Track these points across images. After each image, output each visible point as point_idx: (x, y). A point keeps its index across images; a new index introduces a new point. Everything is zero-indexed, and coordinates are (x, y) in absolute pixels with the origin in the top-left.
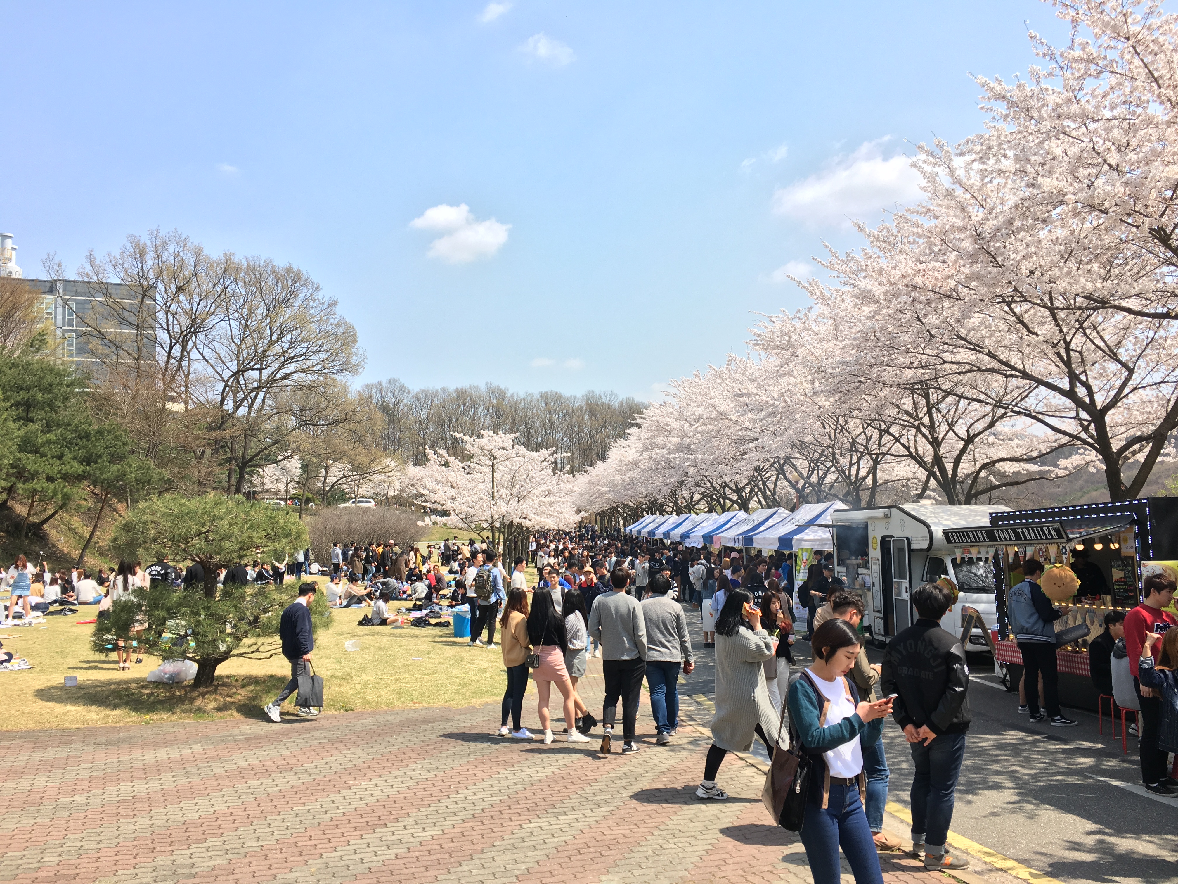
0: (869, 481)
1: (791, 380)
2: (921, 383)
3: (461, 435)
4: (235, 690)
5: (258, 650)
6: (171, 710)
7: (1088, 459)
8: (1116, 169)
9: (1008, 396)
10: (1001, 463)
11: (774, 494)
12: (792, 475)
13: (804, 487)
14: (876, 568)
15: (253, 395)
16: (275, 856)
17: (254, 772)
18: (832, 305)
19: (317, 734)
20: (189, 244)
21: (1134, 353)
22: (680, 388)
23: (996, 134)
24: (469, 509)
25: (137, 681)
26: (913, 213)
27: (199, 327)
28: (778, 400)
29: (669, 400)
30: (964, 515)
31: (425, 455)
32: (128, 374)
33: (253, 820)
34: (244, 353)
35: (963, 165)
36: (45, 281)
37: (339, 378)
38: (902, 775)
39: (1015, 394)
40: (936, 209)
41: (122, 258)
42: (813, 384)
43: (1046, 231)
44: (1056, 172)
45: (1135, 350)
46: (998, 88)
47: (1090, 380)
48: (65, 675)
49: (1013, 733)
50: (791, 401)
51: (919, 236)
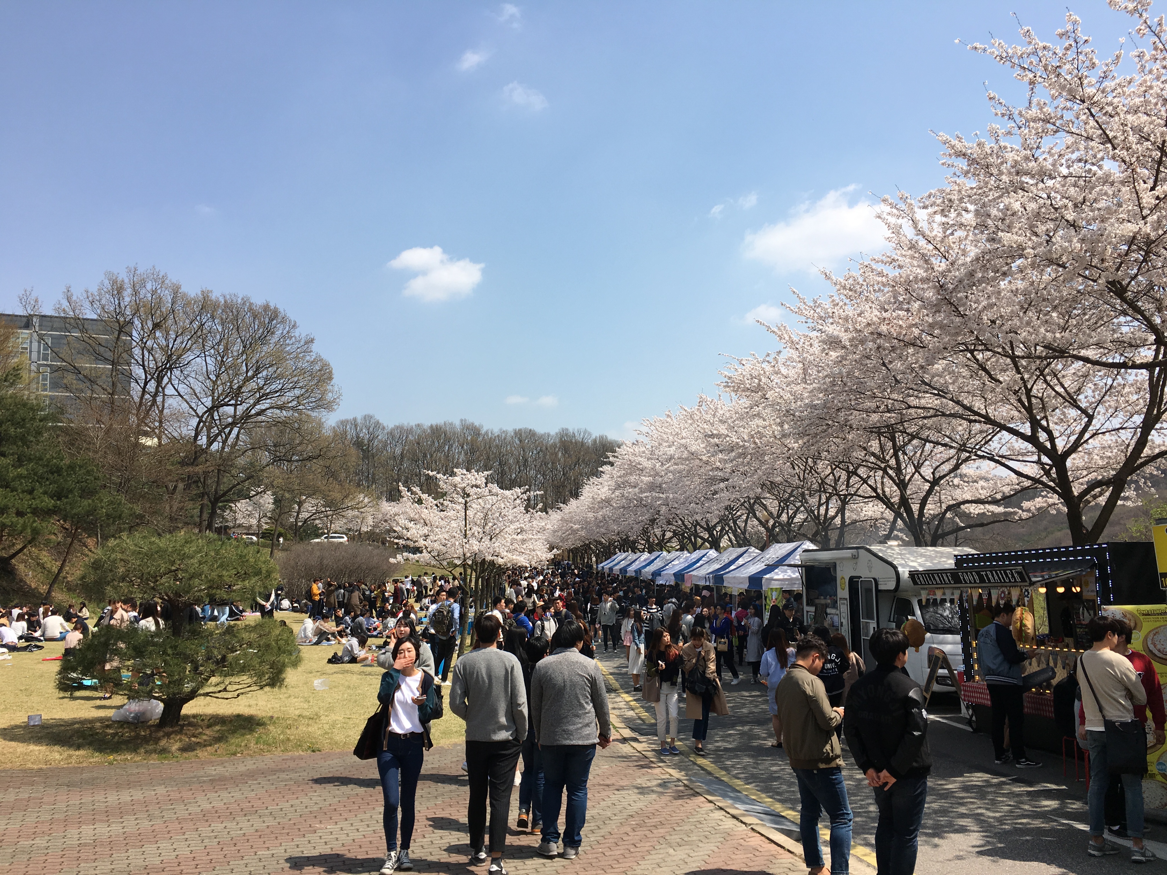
0: (838, 521)
1: (761, 422)
2: (887, 426)
3: (434, 473)
4: (201, 730)
5: (225, 690)
6: (135, 750)
7: (1051, 501)
8: (1073, 225)
9: (973, 440)
10: (967, 505)
11: (744, 533)
12: (761, 514)
13: (774, 526)
14: (844, 609)
15: (227, 430)
17: (217, 814)
18: (801, 350)
19: (283, 776)
20: (167, 282)
21: (1093, 400)
22: (653, 428)
23: (957, 188)
24: (441, 547)
25: (101, 720)
26: (878, 262)
27: (175, 363)
28: (748, 442)
29: (641, 438)
30: (930, 556)
31: (400, 492)
32: (101, 409)
34: (219, 389)
35: (926, 218)
36: (20, 316)
37: (314, 414)
38: (869, 818)
39: (979, 438)
40: (900, 258)
41: (100, 294)
42: (782, 426)
43: (1006, 282)
44: (1015, 227)
45: (1094, 397)
46: (959, 146)
47: (1051, 425)
48: (30, 714)
49: (979, 775)
50: (761, 442)
51: (884, 285)
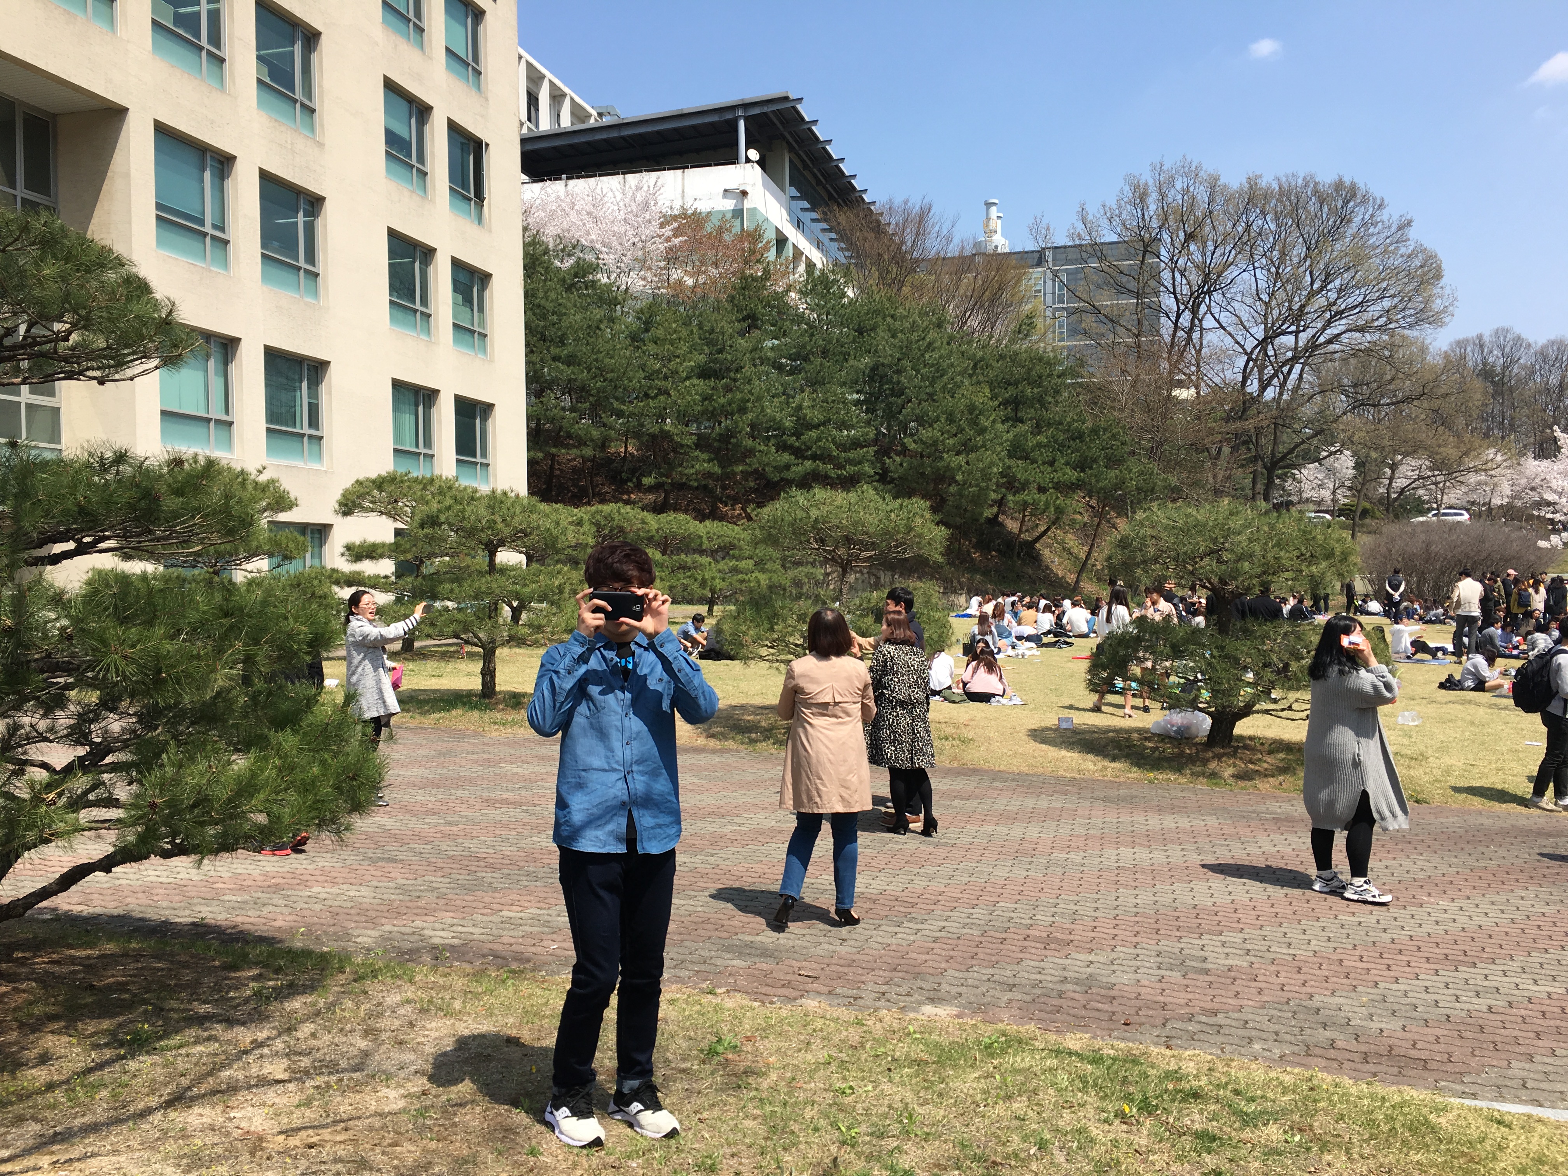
4: (1260, 756)
5: (1290, 708)
6: (1179, 770)
15: (1285, 369)
16: (1311, 971)
20: (1201, 173)
25: (1139, 731)
27: (1215, 283)
31: (1555, 442)
32: (1126, 355)
33: (1282, 920)
34: (1274, 312)
36: (1032, 252)
37: (1413, 333)
41: (1119, 207)
